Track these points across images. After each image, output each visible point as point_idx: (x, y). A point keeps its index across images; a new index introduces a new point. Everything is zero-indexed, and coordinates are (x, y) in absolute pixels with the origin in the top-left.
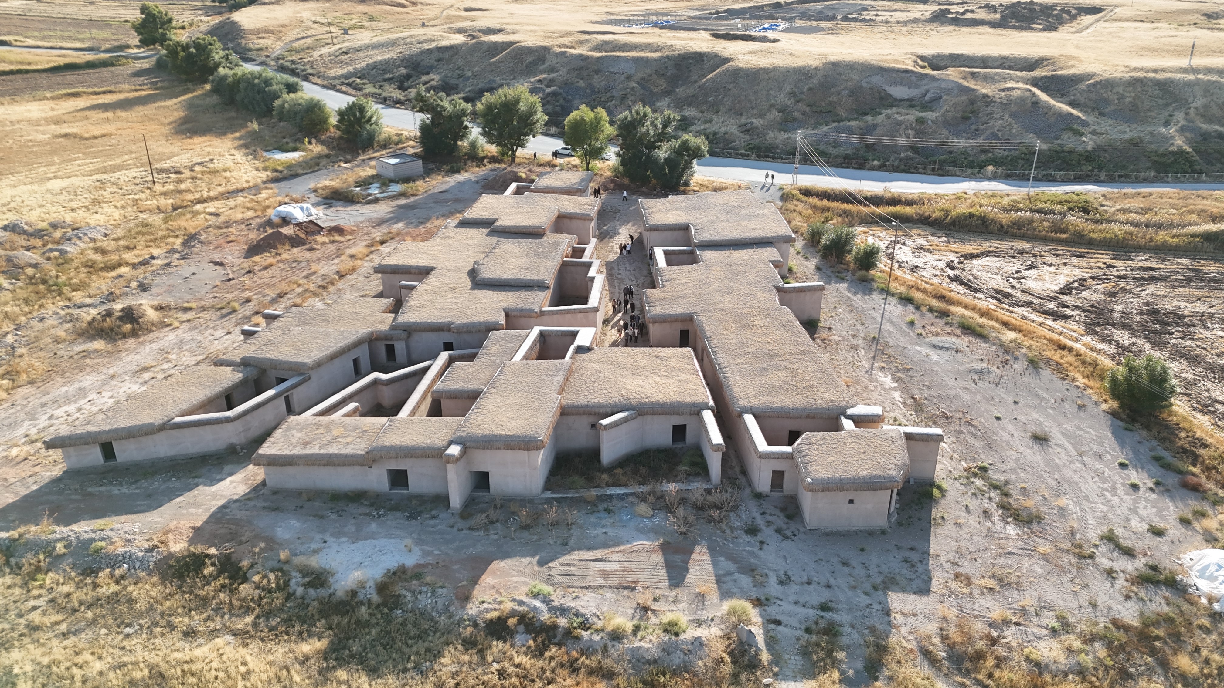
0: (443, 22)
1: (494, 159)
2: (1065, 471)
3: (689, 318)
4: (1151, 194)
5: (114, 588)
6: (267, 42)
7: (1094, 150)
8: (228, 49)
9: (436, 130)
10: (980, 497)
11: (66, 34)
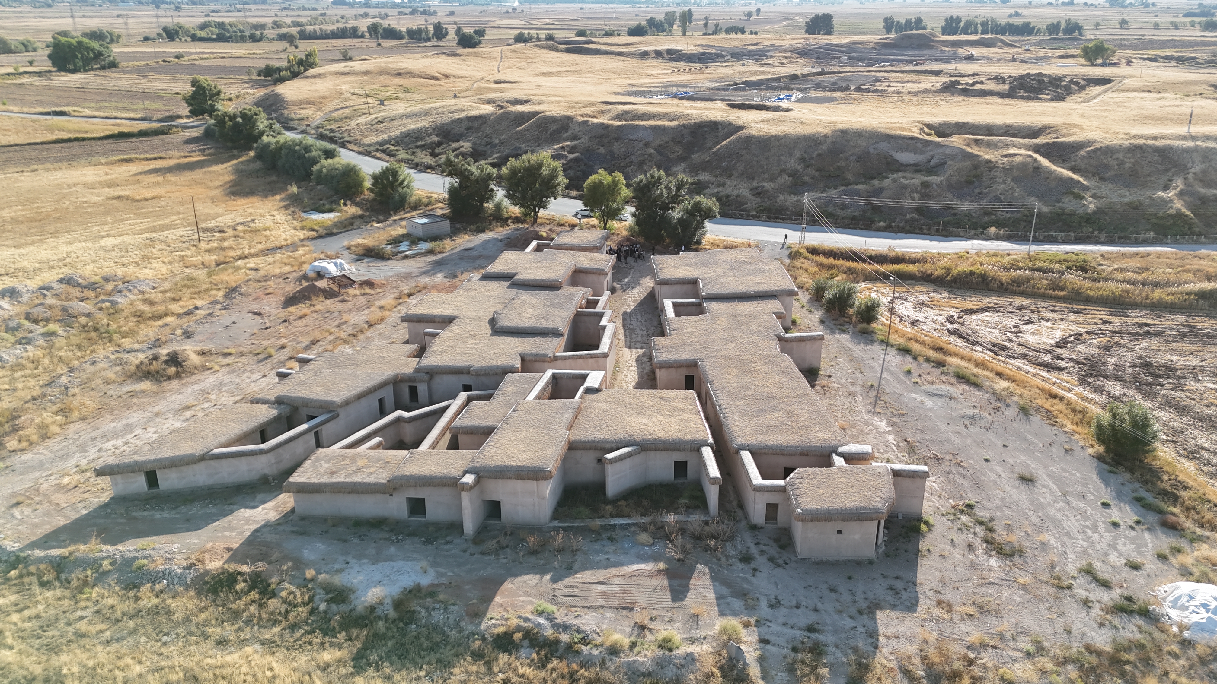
0: (473, 93)
1: (517, 220)
2: (1049, 509)
3: (694, 364)
4: (1149, 254)
5: (155, 601)
6: (309, 112)
7: (1094, 212)
8: (272, 119)
9: (464, 193)
10: (966, 531)
11: (120, 105)
